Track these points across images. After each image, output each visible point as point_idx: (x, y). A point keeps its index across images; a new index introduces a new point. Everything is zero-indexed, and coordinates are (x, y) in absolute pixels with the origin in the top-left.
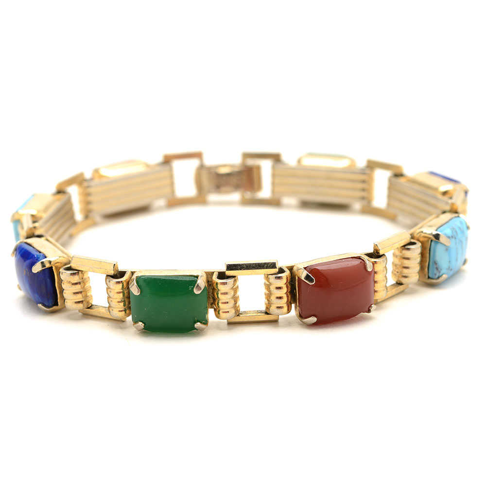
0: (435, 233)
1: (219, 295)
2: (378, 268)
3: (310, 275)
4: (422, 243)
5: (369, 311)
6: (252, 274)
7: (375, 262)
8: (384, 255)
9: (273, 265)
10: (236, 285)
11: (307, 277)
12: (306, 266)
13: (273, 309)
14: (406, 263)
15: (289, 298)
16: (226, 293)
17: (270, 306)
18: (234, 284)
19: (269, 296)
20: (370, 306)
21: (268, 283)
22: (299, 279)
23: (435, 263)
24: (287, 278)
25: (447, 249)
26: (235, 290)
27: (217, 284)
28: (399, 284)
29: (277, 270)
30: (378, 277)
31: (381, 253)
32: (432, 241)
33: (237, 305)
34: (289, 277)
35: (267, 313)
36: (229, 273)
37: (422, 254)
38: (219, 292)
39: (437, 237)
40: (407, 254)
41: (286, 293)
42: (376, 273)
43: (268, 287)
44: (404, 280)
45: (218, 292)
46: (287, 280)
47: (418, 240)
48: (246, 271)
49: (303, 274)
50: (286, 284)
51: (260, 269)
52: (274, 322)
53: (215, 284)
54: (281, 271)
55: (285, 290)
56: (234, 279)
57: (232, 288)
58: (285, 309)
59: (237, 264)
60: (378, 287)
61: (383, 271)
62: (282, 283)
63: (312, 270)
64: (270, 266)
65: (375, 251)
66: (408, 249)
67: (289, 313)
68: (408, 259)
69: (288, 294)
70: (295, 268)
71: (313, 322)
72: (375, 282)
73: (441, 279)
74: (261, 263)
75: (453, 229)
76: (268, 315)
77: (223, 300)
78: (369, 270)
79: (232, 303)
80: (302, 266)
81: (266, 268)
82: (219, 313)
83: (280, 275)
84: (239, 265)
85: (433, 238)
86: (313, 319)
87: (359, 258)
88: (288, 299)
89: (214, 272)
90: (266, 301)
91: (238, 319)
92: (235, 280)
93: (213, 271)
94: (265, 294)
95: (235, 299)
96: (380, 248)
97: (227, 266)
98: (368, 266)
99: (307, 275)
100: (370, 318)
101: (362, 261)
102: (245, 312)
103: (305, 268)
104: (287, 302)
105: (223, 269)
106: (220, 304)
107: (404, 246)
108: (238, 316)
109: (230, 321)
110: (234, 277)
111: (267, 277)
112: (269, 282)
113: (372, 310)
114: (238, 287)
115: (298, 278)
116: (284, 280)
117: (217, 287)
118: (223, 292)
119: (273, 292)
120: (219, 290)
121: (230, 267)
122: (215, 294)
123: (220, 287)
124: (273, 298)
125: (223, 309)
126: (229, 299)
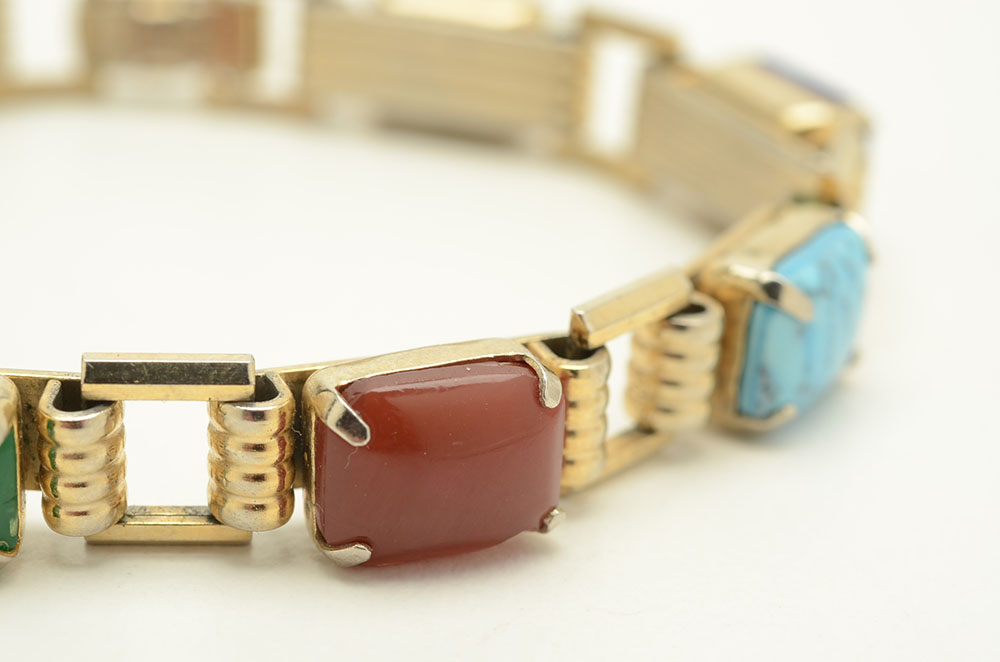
0: (767, 277)
1: (59, 461)
2: (579, 390)
3: (355, 414)
4: (726, 305)
5: (543, 528)
6: (166, 398)
7: (573, 371)
8: (602, 348)
9: (235, 373)
10: (118, 426)
11: (346, 421)
12: (344, 383)
13: (233, 509)
14: (672, 368)
15: (287, 479)
16: (79, 457)
17: (225, 500)
18: (108, 427)
19: (220, 468)
20: (548, 515)
21: (218, 428)
22: (321, 427)
23: (762, 371)
24: (283, 416)
25: (802, 330)
26: (113, 442)
27: (51, 424)
28: (645, 430)
29: (250, 389)
30: (578, 419)
31: (593, 341)
32: (756, 303)
33: (120, 489)
34: (288, 413)
35: (212, 519)
36: (90, 390)
37: (725, 343)
38: (59, 453)
39: (772, 290)
40: (676, 341)
41: (277, 464)
42: (572, 405)
43: (219, 440)
44: (661, 421)
45: (53, 449)
46: (282, 424)
47: (714, 296)
48: (147, 387)
49: (334, 410)
50: (276, 434)
51: (193, 383)
52: (236, 547)
53: (45, 425)
54: (265, 390)
55: (273, 453)
56: (108, 410)
57: (102, 440)
58: (273, 512)
59: (121, 365)
60: (577, 448)
61: (597, 400)
62: (266, 432)
63: (363, 396)
64: (227, 376)
65: (576, 336)
66: (682, 328)
67: (284, 523)
68: (678, 357)
69: (285, 466)
70: (310, 385)
71: (359, 561)
72: (569, 434)
73: (776, 421)
74: (201, 365)
75: (825, 268)
76: (218, 526)
77: (69, 475)
78: (551, 402)
79: (100, 485)
80: (333, 380)
81: (216, 382)
82: (56, 515)
83: (259, 407)
84: (127, 366)
85: (762, 297)
86: (361, 553)
87: (520, 361)
88: (282, 483)
89: (45, 381)
90: (213, 481)
91: (119, 533)
92: (113, 413)
93: (47, 376)
94: (211, 462)
95: (113, 472)
96: (589, 326)
97: (88, 368)
98: (547, 392)
99: (347, 414)
100: (544, 551)
101: (530, 375)
102: (145, 512)
103: (341, 390)
104: (278, 491)
105: (76, 372)
106: (60, 488)
107: (669, 318)
108: (120, 522)
109: (95, 538)
110: (107, 403)
111: (217, 408)
112: (225, 428)
113: (550, 526)
114: (121, 434)
115: (318, 419)
116: (272, 424)
117: (52, 434)
118: (71, 451)
119: (233, 458)
120: (58, 445)
121: (100, 372)
122: (46, 454)
123: (61, 434)
124: (233, 477)
125: (68, 504)
126: (90, 473)
